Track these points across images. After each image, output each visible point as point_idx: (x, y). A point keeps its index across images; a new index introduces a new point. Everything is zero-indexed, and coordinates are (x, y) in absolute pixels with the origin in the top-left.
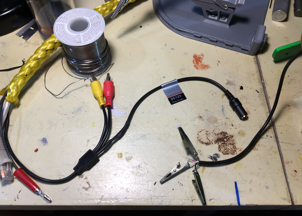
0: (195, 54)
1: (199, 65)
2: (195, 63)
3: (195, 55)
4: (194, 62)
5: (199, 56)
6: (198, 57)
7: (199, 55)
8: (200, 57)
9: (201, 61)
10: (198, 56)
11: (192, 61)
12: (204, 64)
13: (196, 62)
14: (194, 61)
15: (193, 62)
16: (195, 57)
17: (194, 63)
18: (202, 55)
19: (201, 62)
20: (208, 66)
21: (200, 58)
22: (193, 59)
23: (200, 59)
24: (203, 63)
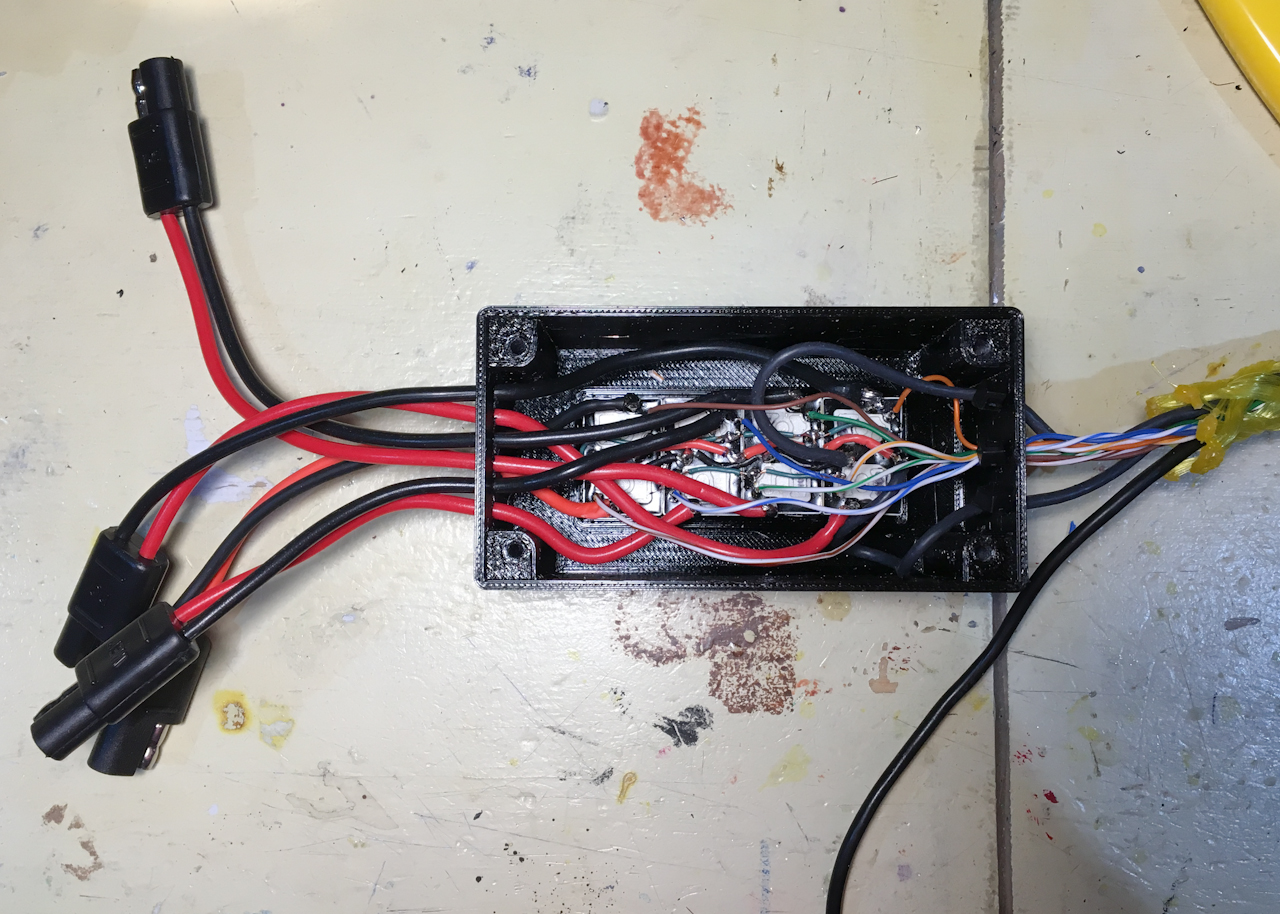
0: (652, 113)
1: (667, 188)
2: (647, 173)
3: (654, 121)
4: (642, 166)
5: (673, 123)
6: (669, 133)
7: (673, 117)
8: (677, 136)
9: (683, 159)
10: (667, 126)
11: (634, 160)
12: (697, 182)
13: (656, 167)
14: (645, 158)
15: (634, 170)
16: (651, 130)
17: (640, 174)
18: (689, 120)
19: (679, 168)
20: (718, 193)
21: (676, 141)
22: (639, 142)
23: (676, 149)
24: (693, 175)
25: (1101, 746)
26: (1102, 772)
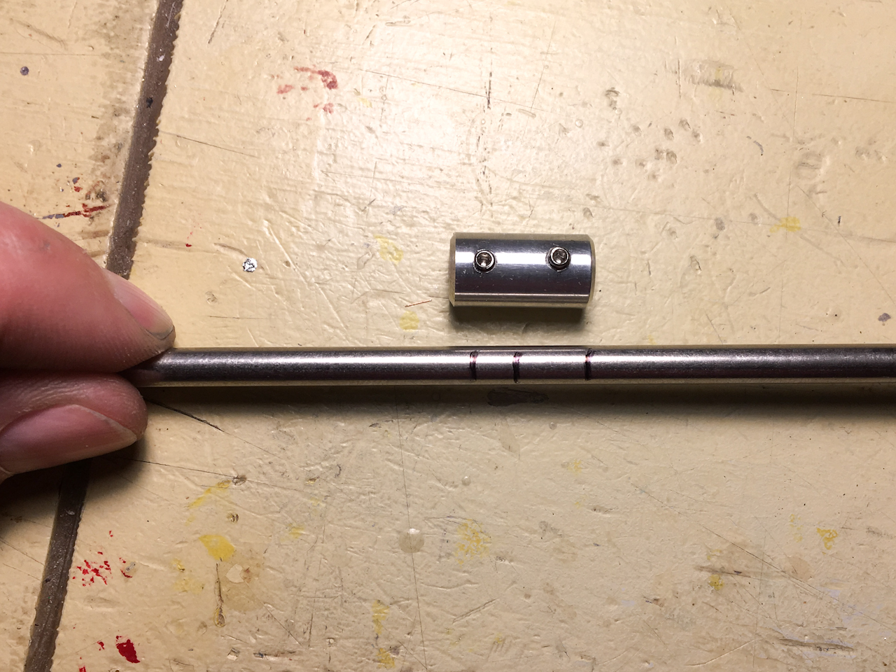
25: (235, 574)
26: (227, 620)
